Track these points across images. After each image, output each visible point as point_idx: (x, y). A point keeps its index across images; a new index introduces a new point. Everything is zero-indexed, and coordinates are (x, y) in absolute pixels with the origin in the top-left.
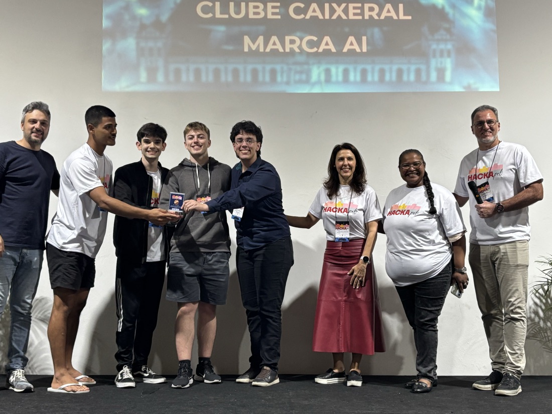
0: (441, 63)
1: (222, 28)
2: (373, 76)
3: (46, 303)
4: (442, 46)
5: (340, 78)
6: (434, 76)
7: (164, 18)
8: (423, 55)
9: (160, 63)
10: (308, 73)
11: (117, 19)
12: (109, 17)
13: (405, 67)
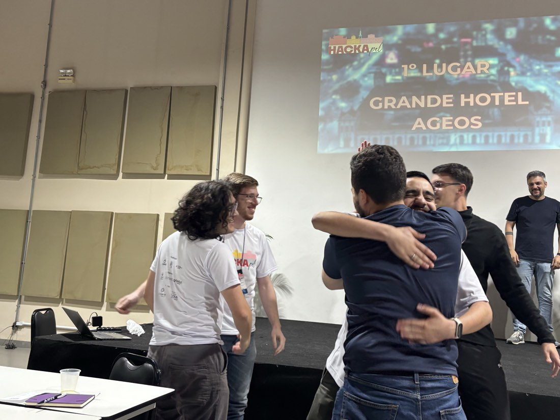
0: (543, 130)
1: (392, 112)
2: (493, 139)
3: (282, 277)
4: (544, 119)
5: (470, 141)
6: (537, 139)
7: (356, 108)
8: (530, 125)
9: (352, 135)
10: (448, 139)
11: (327, 110)
12: (323, 109)
13: (516, 133)
